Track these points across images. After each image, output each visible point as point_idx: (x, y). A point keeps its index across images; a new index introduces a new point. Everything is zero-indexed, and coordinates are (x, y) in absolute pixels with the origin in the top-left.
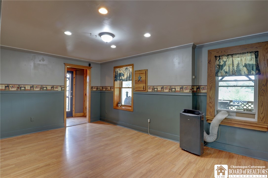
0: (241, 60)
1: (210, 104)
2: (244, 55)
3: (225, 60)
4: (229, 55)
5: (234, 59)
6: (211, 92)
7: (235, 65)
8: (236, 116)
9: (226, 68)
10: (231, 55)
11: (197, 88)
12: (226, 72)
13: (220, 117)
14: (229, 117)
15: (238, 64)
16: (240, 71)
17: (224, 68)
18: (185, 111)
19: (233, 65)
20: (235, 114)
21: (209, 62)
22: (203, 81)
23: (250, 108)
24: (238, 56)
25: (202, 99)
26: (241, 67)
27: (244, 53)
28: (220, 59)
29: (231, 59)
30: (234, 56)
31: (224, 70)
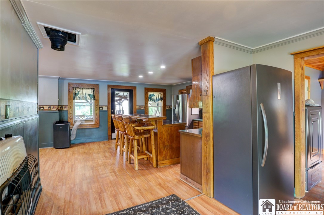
0: (87, 92)
1: (70, 117)
2: (88, 89)
3: (79, 91)
4: (81, 88)
5: (83, 90)
6: (71, 109)
7: (84, 94)
8: (85, 122)
9: (79, 96)
10: (82, 88)
11: (61, 107)
12: (79, 98)
13: (77, 124)
14: (82, 124)
15: (86, 94)
16: (86, 97)
17: (78, 95)
18: (57, 123)
19: (83, 94)
20: (84, 121)
21: (69, 91)
22: (65, 102)
23: (91, 118)
24: (85, 89)
25: (65, 114)
26: (87, 96)
27: (88, 88)
28: (76, 89)
29: (82, 90)
30: (83, 89)
31: (78, 97)
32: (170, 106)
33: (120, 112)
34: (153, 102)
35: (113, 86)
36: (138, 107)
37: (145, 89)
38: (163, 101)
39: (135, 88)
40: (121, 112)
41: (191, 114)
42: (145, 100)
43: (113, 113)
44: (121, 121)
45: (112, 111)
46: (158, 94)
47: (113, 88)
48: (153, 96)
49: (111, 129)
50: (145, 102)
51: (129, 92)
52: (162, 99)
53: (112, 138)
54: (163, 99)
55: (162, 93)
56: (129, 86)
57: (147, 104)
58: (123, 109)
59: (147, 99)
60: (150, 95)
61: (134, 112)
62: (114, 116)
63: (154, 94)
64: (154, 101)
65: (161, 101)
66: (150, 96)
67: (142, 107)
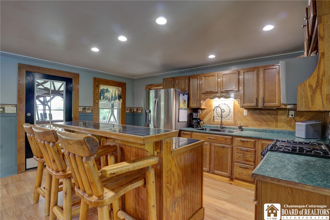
32: (131, 108)
33: (46, 117)
34: (107, 101)
35: (30, 66)
36: (82, 108)
37: (95, 79)
38: (121, 100)
39: (77, 76)
40: (48, 116)
41: (179, 121)
42: (94, 97)
43: (30, 120)
44: (51, 144)
45: (29, 114)
46: (114, 89)
47: (30, 70)
48: (107, 92)
49: (24, 151)
50: (94, 101)
51: (65, 83)
52: (120, 97)
53: (27, 168)
54: (122, 97)
55: (120, 89)
56: (65, 72)
57: (98, 104)
58: (52, 112)
59: (98, 96)
60: (102, 90)
61: (74, 117)
62: (31, 128)
63: (109, 89)
64: (109, 100)
65: (119, 100)
66: (103, 92)
67: (88, 109)
